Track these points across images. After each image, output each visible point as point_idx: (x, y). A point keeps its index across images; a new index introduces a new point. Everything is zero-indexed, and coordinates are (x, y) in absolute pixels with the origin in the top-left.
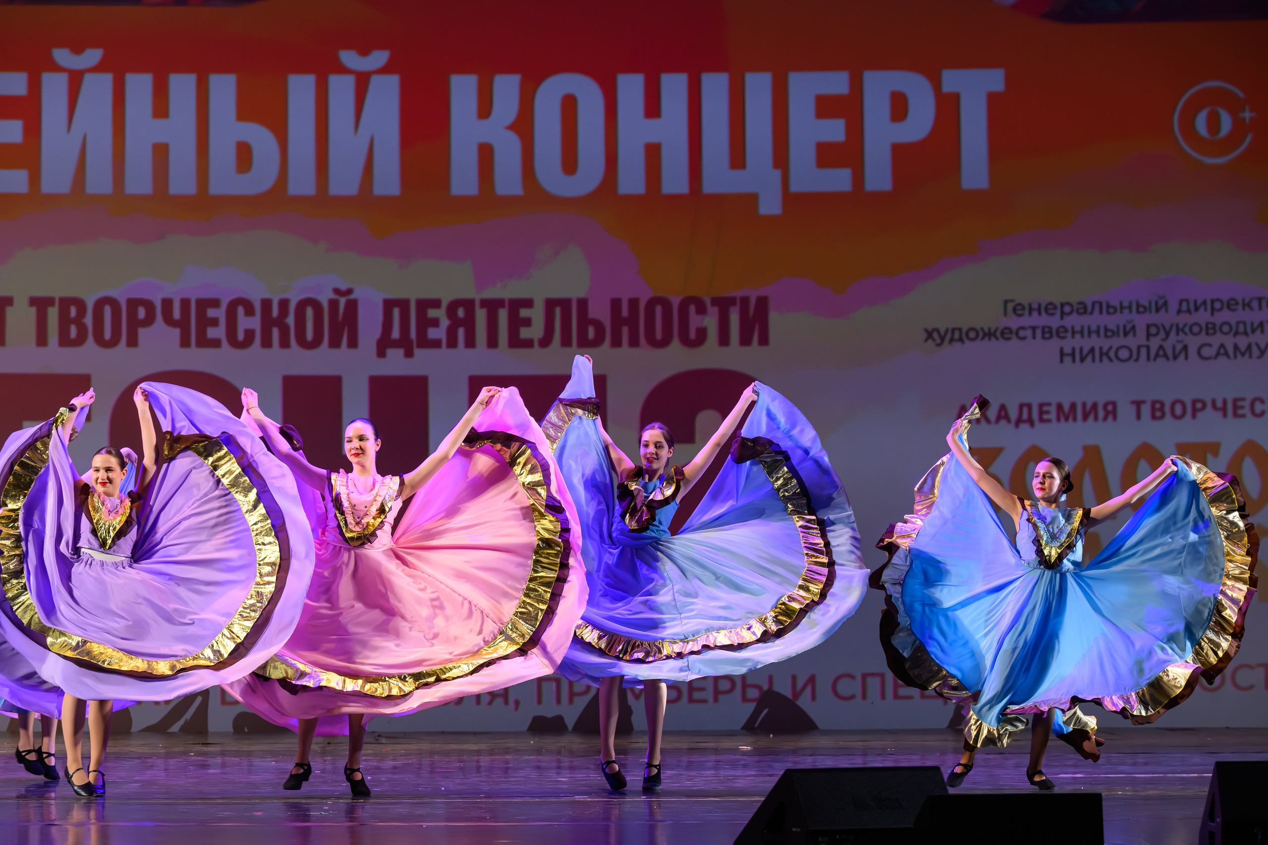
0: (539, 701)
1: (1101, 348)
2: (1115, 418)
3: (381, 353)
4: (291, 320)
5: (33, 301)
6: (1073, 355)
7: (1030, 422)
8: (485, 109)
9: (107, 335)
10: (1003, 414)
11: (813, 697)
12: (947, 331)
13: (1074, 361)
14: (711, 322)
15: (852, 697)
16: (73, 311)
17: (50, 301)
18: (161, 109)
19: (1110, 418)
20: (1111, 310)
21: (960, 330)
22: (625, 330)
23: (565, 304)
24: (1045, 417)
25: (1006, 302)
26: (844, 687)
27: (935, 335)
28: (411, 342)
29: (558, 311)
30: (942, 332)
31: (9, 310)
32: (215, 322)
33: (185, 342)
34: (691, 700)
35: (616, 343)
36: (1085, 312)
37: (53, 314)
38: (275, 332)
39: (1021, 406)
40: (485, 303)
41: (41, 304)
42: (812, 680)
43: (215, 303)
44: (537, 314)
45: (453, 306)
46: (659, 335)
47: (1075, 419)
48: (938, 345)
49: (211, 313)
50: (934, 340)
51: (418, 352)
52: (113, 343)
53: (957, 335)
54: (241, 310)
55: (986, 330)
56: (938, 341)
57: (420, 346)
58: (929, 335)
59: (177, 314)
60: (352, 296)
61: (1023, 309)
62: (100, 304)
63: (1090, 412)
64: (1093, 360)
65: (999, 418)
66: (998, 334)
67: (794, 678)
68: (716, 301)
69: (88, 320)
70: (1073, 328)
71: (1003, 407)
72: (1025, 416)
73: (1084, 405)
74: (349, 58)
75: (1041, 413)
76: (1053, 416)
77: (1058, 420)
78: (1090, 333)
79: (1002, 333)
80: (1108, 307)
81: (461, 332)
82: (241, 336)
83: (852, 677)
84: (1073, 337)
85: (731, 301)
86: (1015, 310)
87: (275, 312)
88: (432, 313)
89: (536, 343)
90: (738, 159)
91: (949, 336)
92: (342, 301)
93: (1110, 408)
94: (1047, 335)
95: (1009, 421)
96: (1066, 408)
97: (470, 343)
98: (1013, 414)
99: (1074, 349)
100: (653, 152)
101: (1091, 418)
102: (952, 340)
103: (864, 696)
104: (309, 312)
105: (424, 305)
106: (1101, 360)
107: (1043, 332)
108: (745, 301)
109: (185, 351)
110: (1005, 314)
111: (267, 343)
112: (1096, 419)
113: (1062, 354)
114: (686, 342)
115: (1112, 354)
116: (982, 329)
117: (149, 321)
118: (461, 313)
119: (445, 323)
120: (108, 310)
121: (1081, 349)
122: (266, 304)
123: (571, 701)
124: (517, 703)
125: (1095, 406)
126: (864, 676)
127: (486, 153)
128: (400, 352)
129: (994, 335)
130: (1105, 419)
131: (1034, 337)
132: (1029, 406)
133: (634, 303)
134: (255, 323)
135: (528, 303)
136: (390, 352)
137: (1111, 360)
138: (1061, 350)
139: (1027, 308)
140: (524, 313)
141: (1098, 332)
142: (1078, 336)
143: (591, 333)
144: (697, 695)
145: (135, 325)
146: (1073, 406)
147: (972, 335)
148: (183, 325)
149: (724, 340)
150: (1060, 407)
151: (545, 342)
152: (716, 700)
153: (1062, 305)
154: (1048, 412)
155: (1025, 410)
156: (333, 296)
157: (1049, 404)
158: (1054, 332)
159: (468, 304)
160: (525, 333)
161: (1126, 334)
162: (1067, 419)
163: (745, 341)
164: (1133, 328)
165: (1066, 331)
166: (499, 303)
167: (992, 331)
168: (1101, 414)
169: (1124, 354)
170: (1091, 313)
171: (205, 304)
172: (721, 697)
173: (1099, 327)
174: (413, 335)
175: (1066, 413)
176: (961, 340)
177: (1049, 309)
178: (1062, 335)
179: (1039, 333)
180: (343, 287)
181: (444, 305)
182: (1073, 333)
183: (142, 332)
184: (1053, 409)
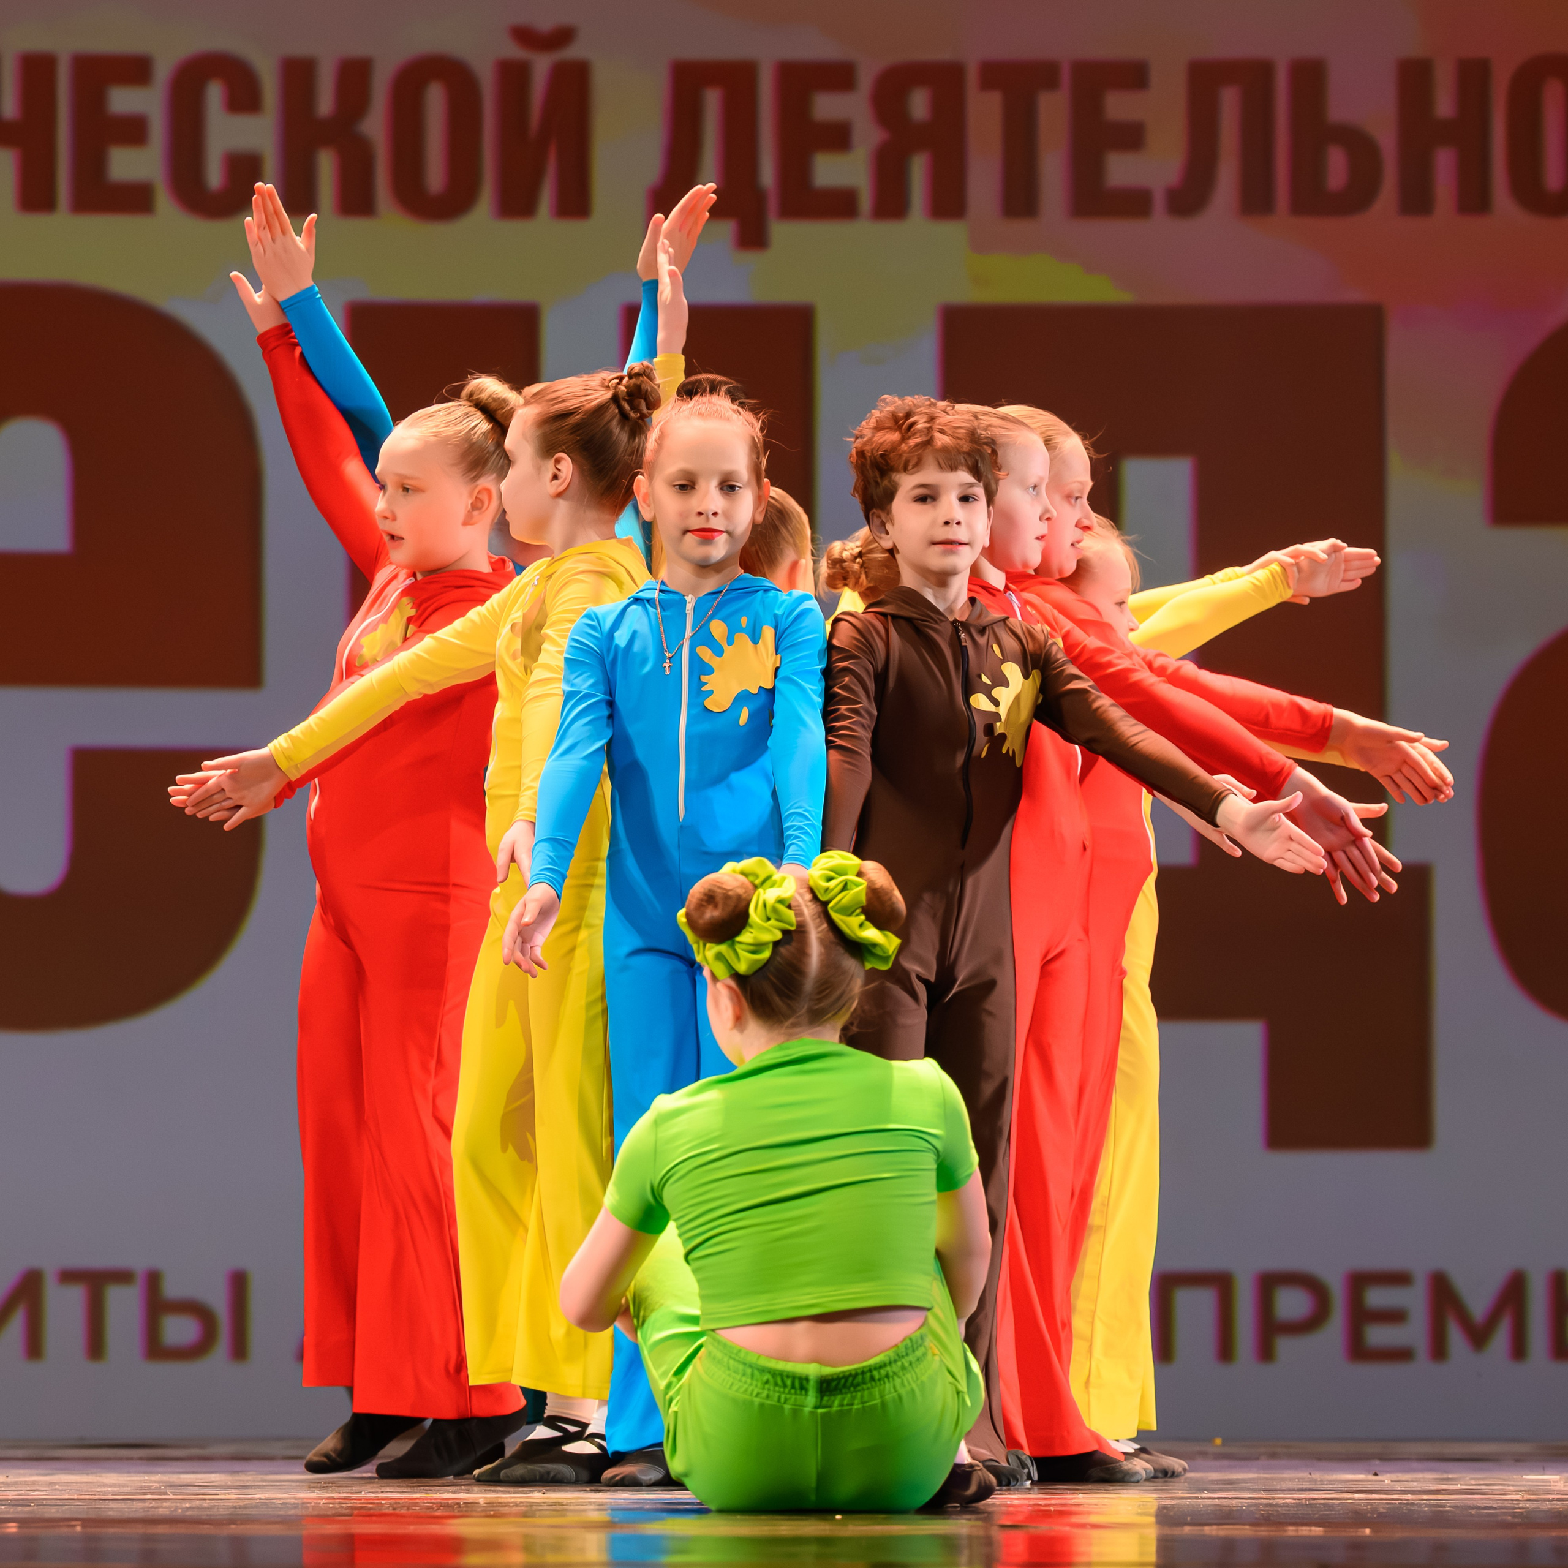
4: (376, 124)
22: (1445, 160)
28: (759, 197)
29: (1229, 101)
32: (132, 131)
33: (36, 195)
35: (1417, 198)
38: (326, 165)
40: (996, 75)
43: (133, 70)
44: (1161, 111)
45: (895, 84)
46: (1554, 176)
49: (121, 100)
51: (781, 231)
54: (215, 94)
57: (787, 211)
59: (9, 107)
60: (573, 52)
81: (919, 169)
82: (215, 177)
87: (325, 104)
88: (827, 106)
89: (1159, 202)
92: (542, 65)
97: (949, 200)
104: (435, 99)
105: (802, 80)
109: (39, 222)
111: (298, 196)
118: (919, 104)
119: (868, 136)
122: (298, 73)
123: (1266, 1352)
128: (725, 231)
133: (1473, 75)
134: (261, 133)
135: (1134, 76)
140: (1120, 106)
143: (1336, 169)
148: (29, 139)
151: (1188, 198)
156: (513, 51)
159: (944, 79)
160: (1122, 170)
166: (1044, 75)
174: (768, 175)
180: (545, 23)
181: (866, 80)
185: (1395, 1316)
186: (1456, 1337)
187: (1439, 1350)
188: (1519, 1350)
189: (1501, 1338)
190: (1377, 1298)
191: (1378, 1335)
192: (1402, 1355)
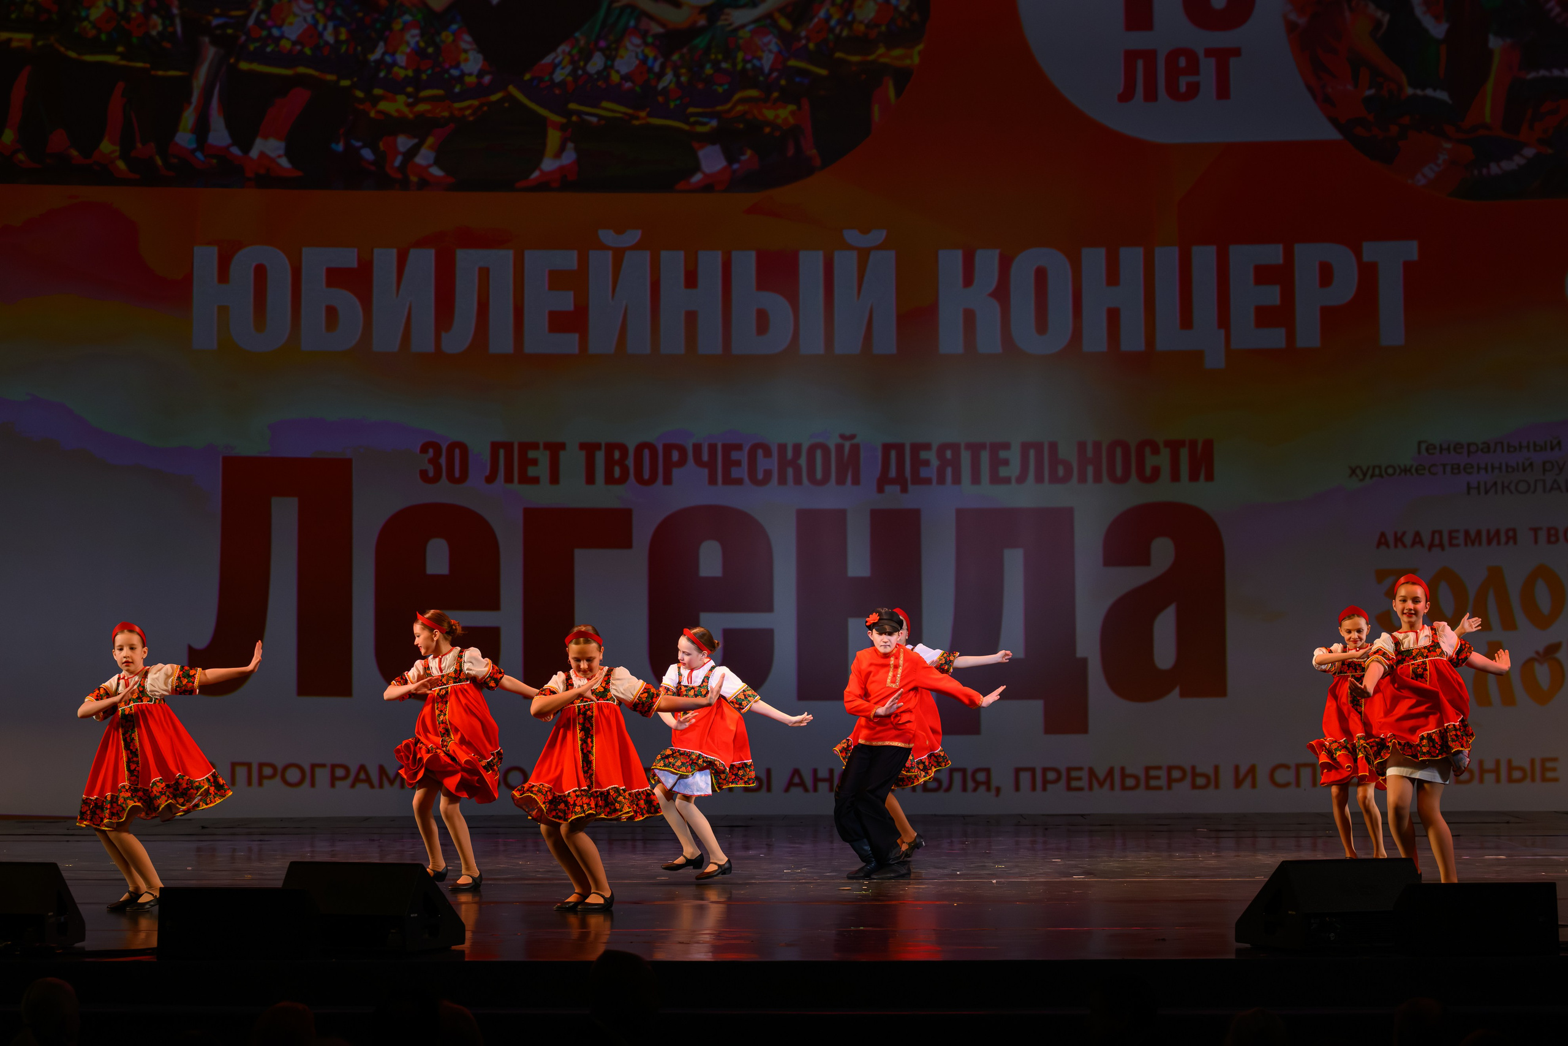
0: (1017, 788)
1: (1503, 483)
2: (1515, 543)
3: (880, 490)
4: (803, 461)
5: (583, 446)
6: (1478, 488)
7: (1441, 546)
8: (968, 280)
9: (646, 475)
10: (1417, 539)
11: (1254, 786)
12: (1368, 469)
13: (1479, 493)
14: (1163, 460)
15: (1287, 785)
16: (617, 455)
17: (598, 446)
18: (691, 280)
19: (1511, 542)
20: (1512, 449)
21: (1380, 467)
22: (1090, 470)
23: (1038, 447)
24: (1454, 542)
25: (1420, 443)
26: (1281, 776)
27: (1358, 471)
28: (906, 480)
29: (1032, 453)
30: (1365, 469)
31: (562, 454)
32: (738, 463)
33: (712, 480)
34: (1148, 787)
35: (1082, 479)
36: (1489, 451)
37: (600, 457)
38: (790, 471)
39: (1433, 533)
40: (969, 446)
41: (590, 449)
42: (1252, 770)
43: (739, 447)
44: (1014, 455)
45: (942, 448)
46: (1119, 472)
47: (1480, 544)
48: (1361, 480)
49: (735, 455)
50: (1357, 476)
51: (911, 488)
52: (652, 480)
53: (1377, 471)
54: (760, 452)
55: (1403, 467)
56: (1361, 476)
57: (914, 482)
58: (1353, 472)
59: (705, 457)
60: (855, 441)
61: (1435, 448)
62: (640, 448)
63: (1493, 537)
64: (1496, 492)
65: (1413, 544)
66: (1413, 470)
67: (1237, 768)
68: (1167, 444)
69: (630, 462)
70: (1478, 465)
71: (1417, 534)
72: (1437, 541)
73: (1488, 532)
74: (852, 236)
75: (1451, 538)
76: (1461, 540)
77: (1466, 545)
78: (1493, 468)
79: (1417, 470)
80: (1509, 446)
81: (949, 470)
82: (760, 476)
83: (1287, 767)
84: (1478, 472)
85: (1182, 443)
86: (1427, 450)
87: (790, 454)
88: (924, 455)
89: (1013, 481)
90: (1186, 321)
91: (1370, 472)
92: (847, 445)
93: (1511, 534)
94: (1456, 471)
95: (1422, 545)
96: (1473, 533)
97: (957, 480)
98: (1427, 540)
99: (1479, 483)
100: (1113, 315)
101: (1495, 542)
102: (1372, 476)
103: (1298, 784)
104: (819, 454)
105: (917, 448)
106: (1503, 492)
107: (1452, 469)
108: (1193, 444)
109: (713, 488)
110: (1419, 452)
111: (782, 481)
112: (1499, 543)
113: (1469, 488)
114: (1142, 478)
115: (1512, 487)
116: (1399, 467)
117: (682, 462)
118: (949, 454)
119: (935, 462)
120: (646, 453)
121: (1485, 483)
122: (782, 448)
123: (1044, 789)
124: (998, 790)
125: (1498, 532)
126: (1298, 767)
127: (969, 317)
128: (897, 488)
129: (1410, 470)
130: (1507, 543)
131: (1444, 472)
132: (1440, 533)
133: (1097, 445)
134: (773, 464)
135: (1006, 446)
136: (889, 488)
137: (1511, 492)
138: (1468, 484)
139: (1438, 447)
140: (1003, 454)
141: (1500, 468)
142: (1483, 472)
143: (1061, 472)
144: (1153, 783)
145: (669, 466)
146: (1479, 533)
147: (1390, 471)
148: (711, 465)
149: (1175, 477)
150: (1467, 533)
151: (1021, 479)
152: (1169, 787)
153: (1469, 445)
154: (1457, 538)
155: (1437, 536)
156: (839, 441)
157: (1457, 531)
158: (1462, 467)
159: (955, 447)
160: (1003, 472)
161: (1524, 470)
162: (1473, 544)
163: (1194, 477)
164: (1531, 464)
165: (1472, 467)
166: (982, 446)
167: (1408, 467)
168: (1503, 539)
169: (1523, 487)
170: (1495, 451)
171: (728, 448)
172: (1175, 785)
173: (1501, 464)
174: (908, 474)
175: (1473, 539)
176: (1381, 475)
177: (1458, 447)
178: (1469, 471)
179: (1448, 469)
180: (848, 433)
181: (934, 448)
182: (1479, 468)
183: (676, 472)
184: (1461, 536)
185: (1079, 779)
186: (1095, 784)
187: (1091, 788)
188: (1112, 788)
189: (1107, 785)
190: (1074, 774)
191: (1074, 784)
192: (1081, 789)
